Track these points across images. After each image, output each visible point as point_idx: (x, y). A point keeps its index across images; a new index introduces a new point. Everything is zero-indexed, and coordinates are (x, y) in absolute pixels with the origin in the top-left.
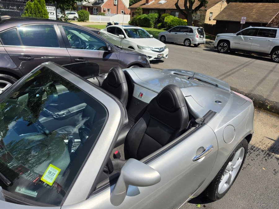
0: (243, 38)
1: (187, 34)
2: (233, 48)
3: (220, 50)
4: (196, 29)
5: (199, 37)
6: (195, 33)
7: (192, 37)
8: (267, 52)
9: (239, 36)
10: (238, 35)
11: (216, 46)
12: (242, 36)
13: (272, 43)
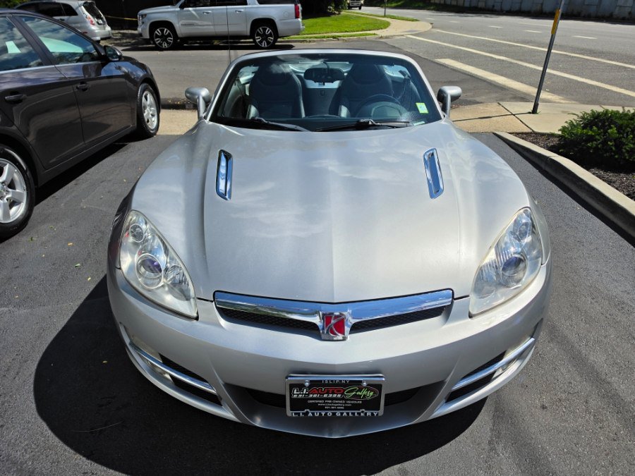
0: (194, 12)
1: (63, 20)
2: (184, 36)
3: (161, 44)
4: (80, 6)
5: (96, 24)
6: (84, 15)
7: (79, 25)
8: (245, 34)
9: (185, 9)
10: (182, 7)
11: (148, 37)
12: (190, 9)
13: (246, 15)
